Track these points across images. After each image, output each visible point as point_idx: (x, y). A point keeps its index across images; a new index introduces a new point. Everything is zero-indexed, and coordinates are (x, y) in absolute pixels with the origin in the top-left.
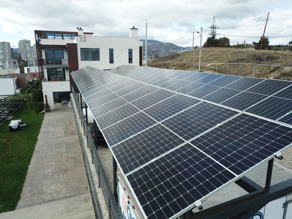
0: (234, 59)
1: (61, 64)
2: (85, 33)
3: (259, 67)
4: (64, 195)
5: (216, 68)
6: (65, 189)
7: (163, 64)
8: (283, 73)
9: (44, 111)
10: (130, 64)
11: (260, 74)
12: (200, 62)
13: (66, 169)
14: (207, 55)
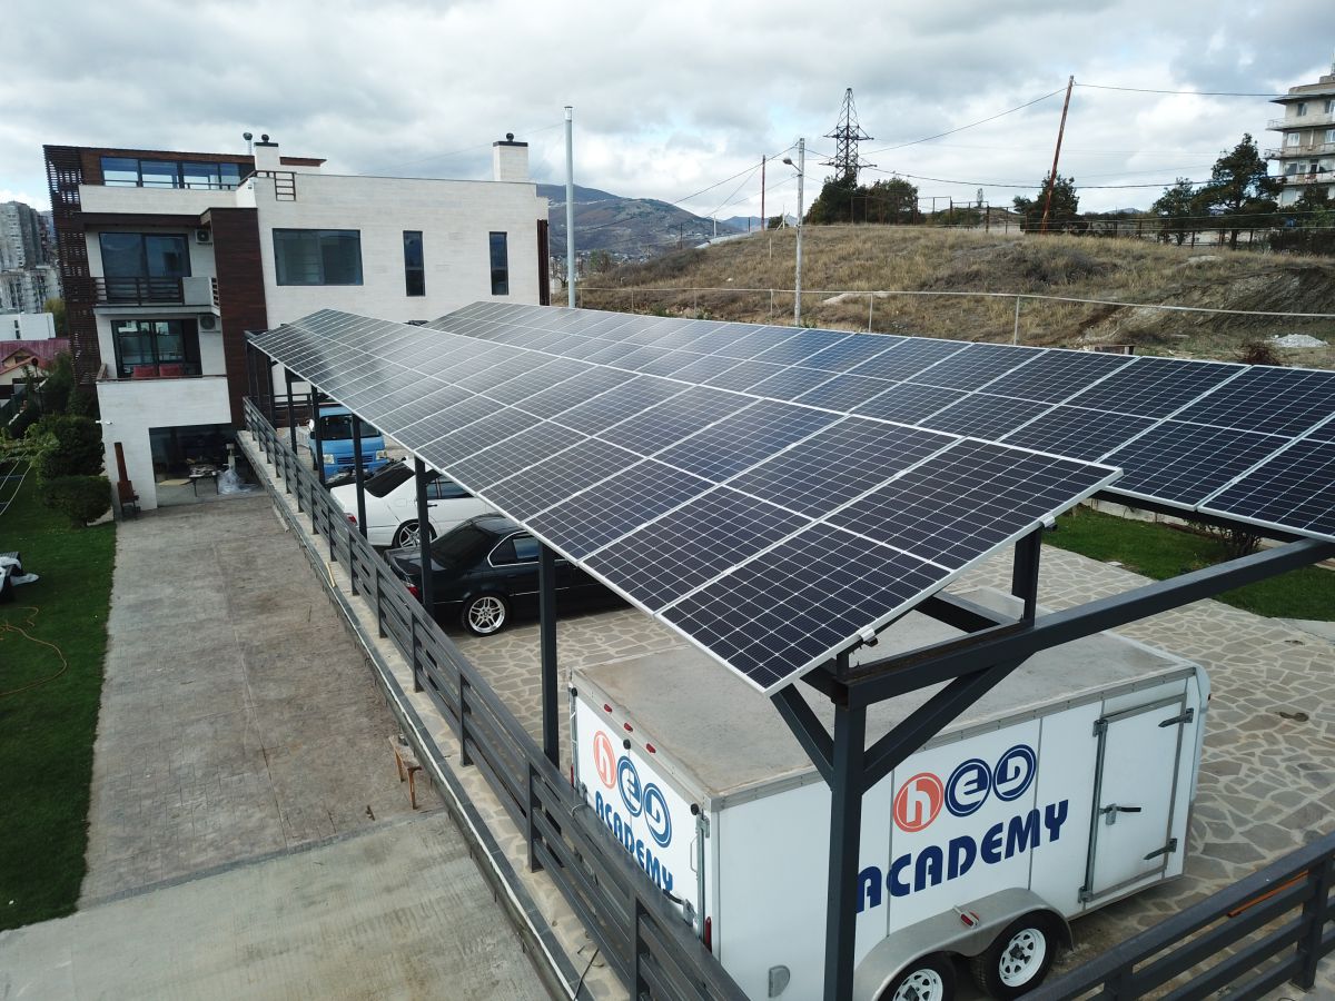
0: (939, 277)
1: (183, 301)
2: (285, 161)
3: (1036, 305)
4: (275, 842)
5: (865, 313)
6: (278, 820)
7: (639, 298)
8: (1130, 329)
9: (108, 516)
10: (500, 299)
11: (1045, 336)
12: (798, 287)
13: (266, 747)
14: (824, 259)
